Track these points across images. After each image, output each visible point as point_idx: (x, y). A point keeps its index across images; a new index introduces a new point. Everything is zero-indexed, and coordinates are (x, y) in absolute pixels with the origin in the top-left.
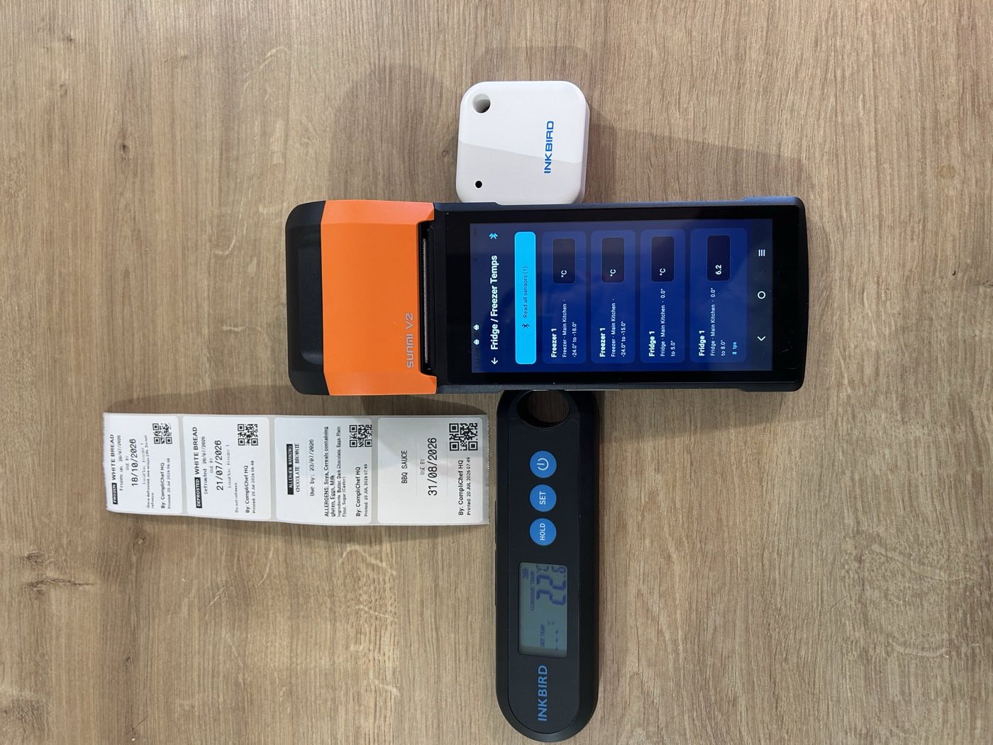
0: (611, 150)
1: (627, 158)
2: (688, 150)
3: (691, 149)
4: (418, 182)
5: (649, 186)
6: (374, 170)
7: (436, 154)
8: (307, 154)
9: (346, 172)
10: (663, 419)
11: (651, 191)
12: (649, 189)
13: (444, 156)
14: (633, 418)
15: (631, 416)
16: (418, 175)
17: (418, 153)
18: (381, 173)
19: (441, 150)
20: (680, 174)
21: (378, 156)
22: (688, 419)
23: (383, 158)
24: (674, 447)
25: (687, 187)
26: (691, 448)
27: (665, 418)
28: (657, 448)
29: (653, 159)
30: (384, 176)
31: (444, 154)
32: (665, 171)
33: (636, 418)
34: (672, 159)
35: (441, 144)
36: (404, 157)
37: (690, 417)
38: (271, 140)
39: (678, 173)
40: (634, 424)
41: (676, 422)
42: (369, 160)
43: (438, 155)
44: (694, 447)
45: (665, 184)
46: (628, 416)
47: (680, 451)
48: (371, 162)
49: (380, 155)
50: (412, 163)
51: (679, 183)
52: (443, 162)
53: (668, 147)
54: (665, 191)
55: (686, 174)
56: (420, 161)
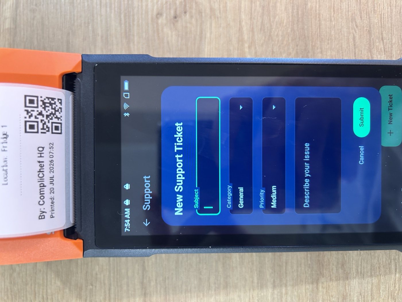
0: (318, 11)
1: (333, 19)
2: (391, 13)
3: (394, 13)
4: (134, 43)
5: (355, 45)
6: (93, 31)
7: (150, 16)
8: (34, 19)
9: (69, 34)
10: (369, 267)
11: (357, 50)
12: (355, 48)
13: (157, 18)
14: (340, 266)
15: (338, 263)
16: (134, 35)
17: (133, 15)
18: (100, 34)
19: (155, 13)
20: (384, 35)
21: (97, 19)
22: (393, 267)
23: (101, 21)
24: (380, 293)
25: (392, 47)
26: (396, 294)
27: (372, 265)
28: (363, 294)
29: (358, 21)
30: (102, 37)
31: (159, 16)
32: (370, 32)
33: (343, 265)
34: (376, 21)
35: (155, 7)
36: (121, 20)
37: (396, 265)
38: (4, 8)
39: (382, 34)
40: (340, 271)
41: (382, 269)
42: (89, 23)
43: (152, 18)
44: (398, 294)
45: (370, 45)
46: (335, 264)
47: (385, 297)
48: (90, 25)
49: (99, 19)
50: (128, 25)
51: (383, 43)
52: (157, 24)
53: (372, 9)
54: (370, 51)
55: (390, 35)
56: (136, 23)
